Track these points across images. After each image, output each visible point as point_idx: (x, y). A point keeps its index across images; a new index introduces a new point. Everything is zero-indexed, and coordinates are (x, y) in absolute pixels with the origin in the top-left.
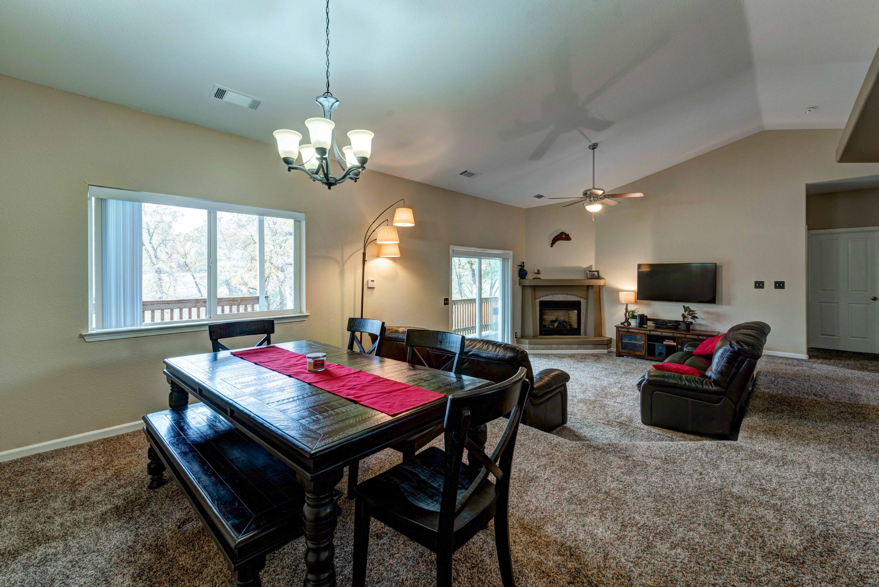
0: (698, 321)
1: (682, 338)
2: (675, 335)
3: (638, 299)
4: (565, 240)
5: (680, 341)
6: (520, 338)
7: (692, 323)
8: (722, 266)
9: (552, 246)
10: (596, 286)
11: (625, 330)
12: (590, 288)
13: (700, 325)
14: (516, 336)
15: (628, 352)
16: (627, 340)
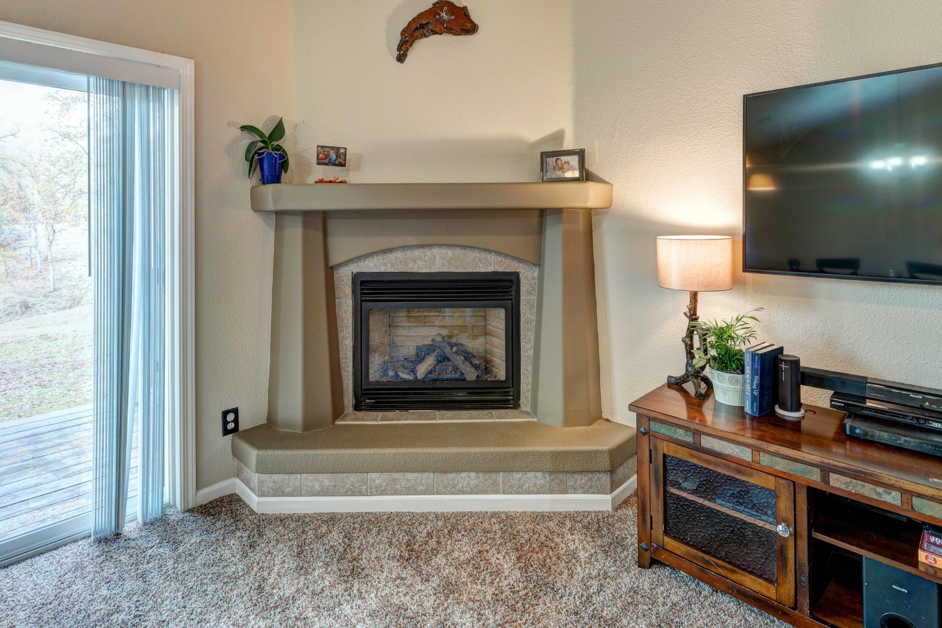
3: (748, 267)
4: (450, 30)
9: (401, 58)
10: (573, 211)
11: (681, 435)
12: (549, 219)
14: (231, 426)
15: (694, 557)
16: (694, 492)
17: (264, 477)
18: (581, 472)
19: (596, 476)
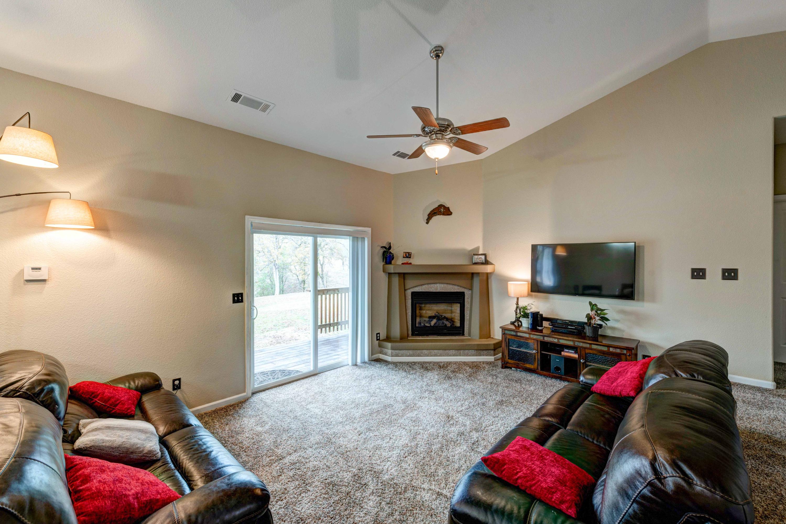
0: (609, 324)
1: (585, 348)
2: (577, 344)
3: (532, 291)
4: (444, 214)
5: (583, 353)
6: (384, 340)
7: (601, 326)
8: (643, 246)
9: (427, 223)
10: (483, 273)
11: (513, 333)
12: (475, 275)
13: (613, 328)
14: (378, 338)
15: (516, 363)
16: (516, 347)
17: (393, 351)
18: (485, 350)
19: (490, 351)
